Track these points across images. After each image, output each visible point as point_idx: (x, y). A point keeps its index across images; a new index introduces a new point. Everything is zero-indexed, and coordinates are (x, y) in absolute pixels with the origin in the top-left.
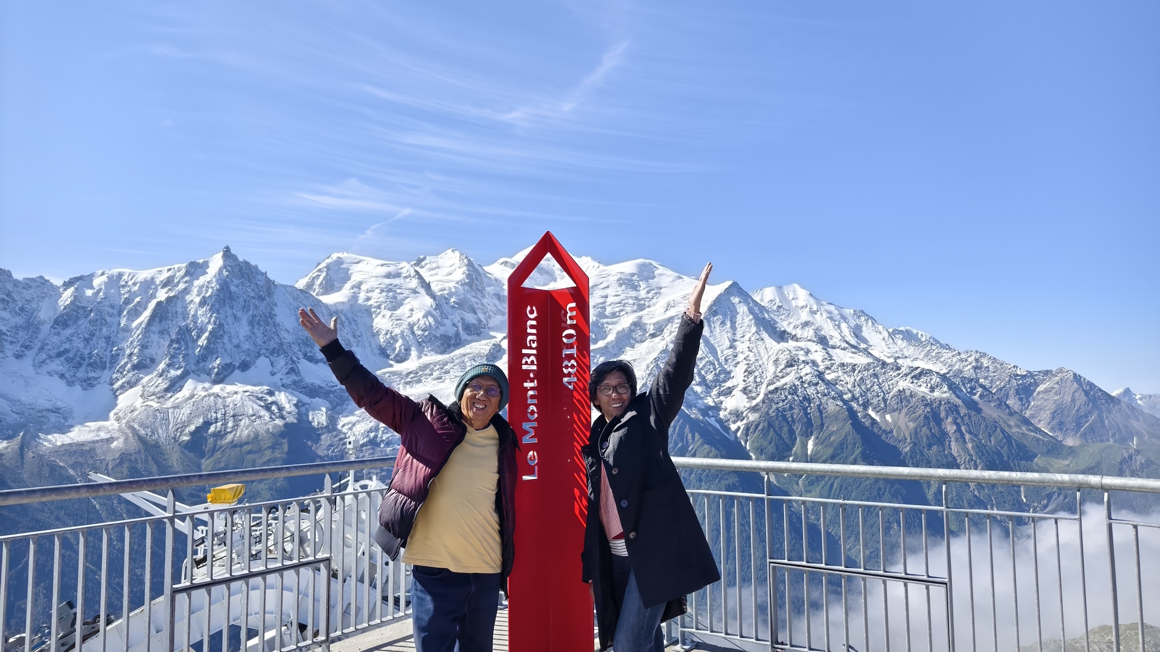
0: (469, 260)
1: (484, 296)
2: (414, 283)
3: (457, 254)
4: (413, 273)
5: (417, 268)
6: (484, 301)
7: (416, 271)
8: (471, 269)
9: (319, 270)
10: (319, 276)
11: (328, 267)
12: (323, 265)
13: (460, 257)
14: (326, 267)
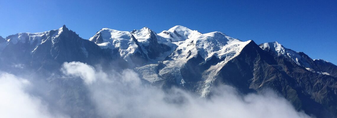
0: (152, 31)
2: (131, 40)
7: (132, 35)
8: (152, 34)
9: (97, 34)
10: (97, 37)
11: (100, 33)
13: (148, 30)
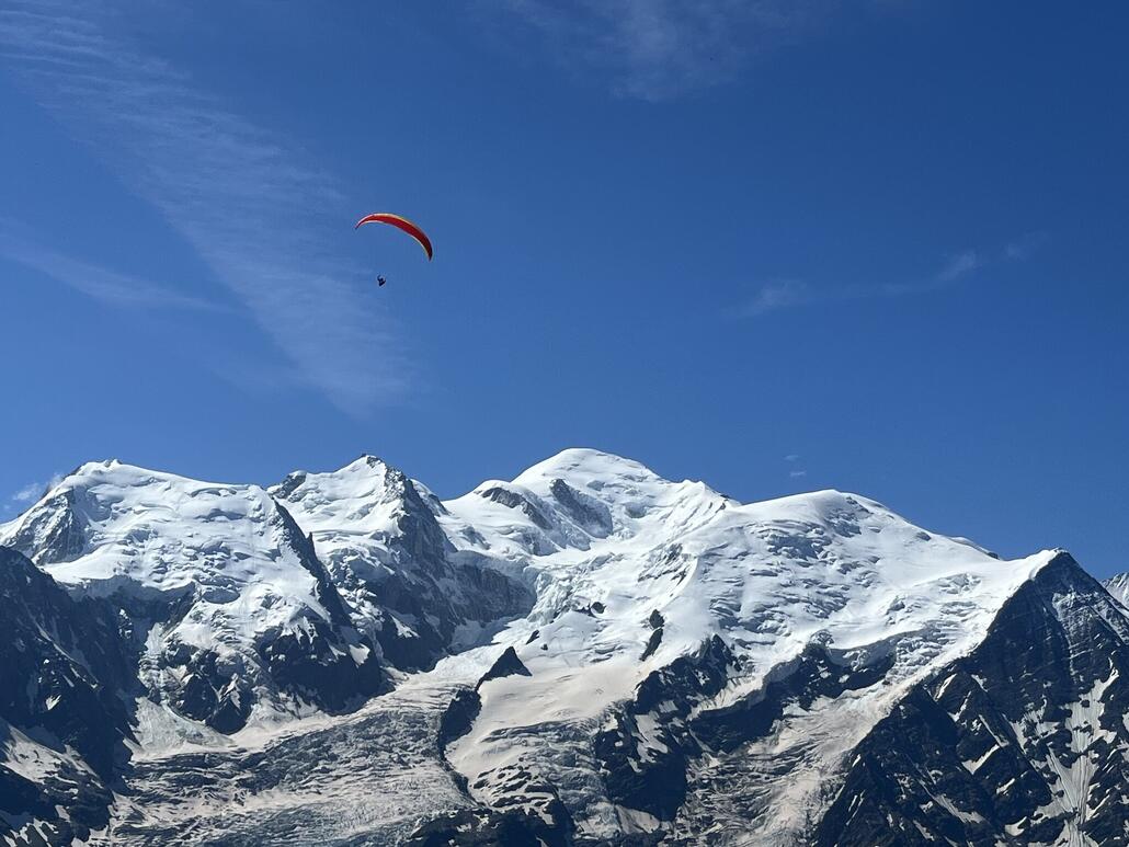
0: (408, 485)
1: (440, 573)
2: (275, 537)
3: (381, 468)
4: (272, 512)
5: (282, 502)
6: (441, 584)
7: (279, 508)
8: (411, 504)
9: (50, 503)
12: (58, 489)
13: (387, 476)
14: (66, 494)
